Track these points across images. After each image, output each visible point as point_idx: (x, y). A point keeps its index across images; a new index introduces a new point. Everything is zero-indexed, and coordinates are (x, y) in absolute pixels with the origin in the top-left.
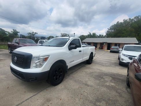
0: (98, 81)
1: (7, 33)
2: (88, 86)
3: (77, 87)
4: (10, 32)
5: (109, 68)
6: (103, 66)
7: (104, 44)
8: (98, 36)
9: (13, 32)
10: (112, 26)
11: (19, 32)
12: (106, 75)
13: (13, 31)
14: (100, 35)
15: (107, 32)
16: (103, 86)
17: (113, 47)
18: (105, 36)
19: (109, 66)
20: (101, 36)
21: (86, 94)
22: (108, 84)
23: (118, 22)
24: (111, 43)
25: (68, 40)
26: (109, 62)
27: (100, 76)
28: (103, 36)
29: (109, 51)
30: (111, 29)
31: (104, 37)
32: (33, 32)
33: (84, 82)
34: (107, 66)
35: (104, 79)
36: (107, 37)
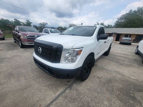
1: (22, 24)
4: (24, 23)
7: (114, 35)
8: (106, 26)
9: (27, 23)
10: (123, 16)
11: (32, 23)
13: (26, 21)
14: (109, 26)
15: (116, 22)
18: (114, 26)
23: (131, 10)
24: (121, 34)
28: (111, 26)
29: (119, 42)
30: (121, 18)
31: (113, 28)
32: (44, 23)
36: (116, 28)
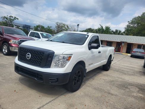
0: (123, 91)
2: (112, 95)
3: (100, 95)
5: (133, 77)
6: (125, 74)
7: (123, 44)
12: (132, 85)
14: (117, 31)
16: (130, 96)
17: (135, 50)
18: (124, 32)
19: (133, 75)
20: (117, 33)
21: (112, 102)
22: (135, 94)
24: (133, 44)
25: (86, 36)
26: (132, 70)
27: (124, 86)
28: (120, 32)
29: (130, 55)
31: (122, 34)
32: (11, 16)
33: (106, 91)
34: (130, 75)
35: (130, 89)
36: (127, 35)
